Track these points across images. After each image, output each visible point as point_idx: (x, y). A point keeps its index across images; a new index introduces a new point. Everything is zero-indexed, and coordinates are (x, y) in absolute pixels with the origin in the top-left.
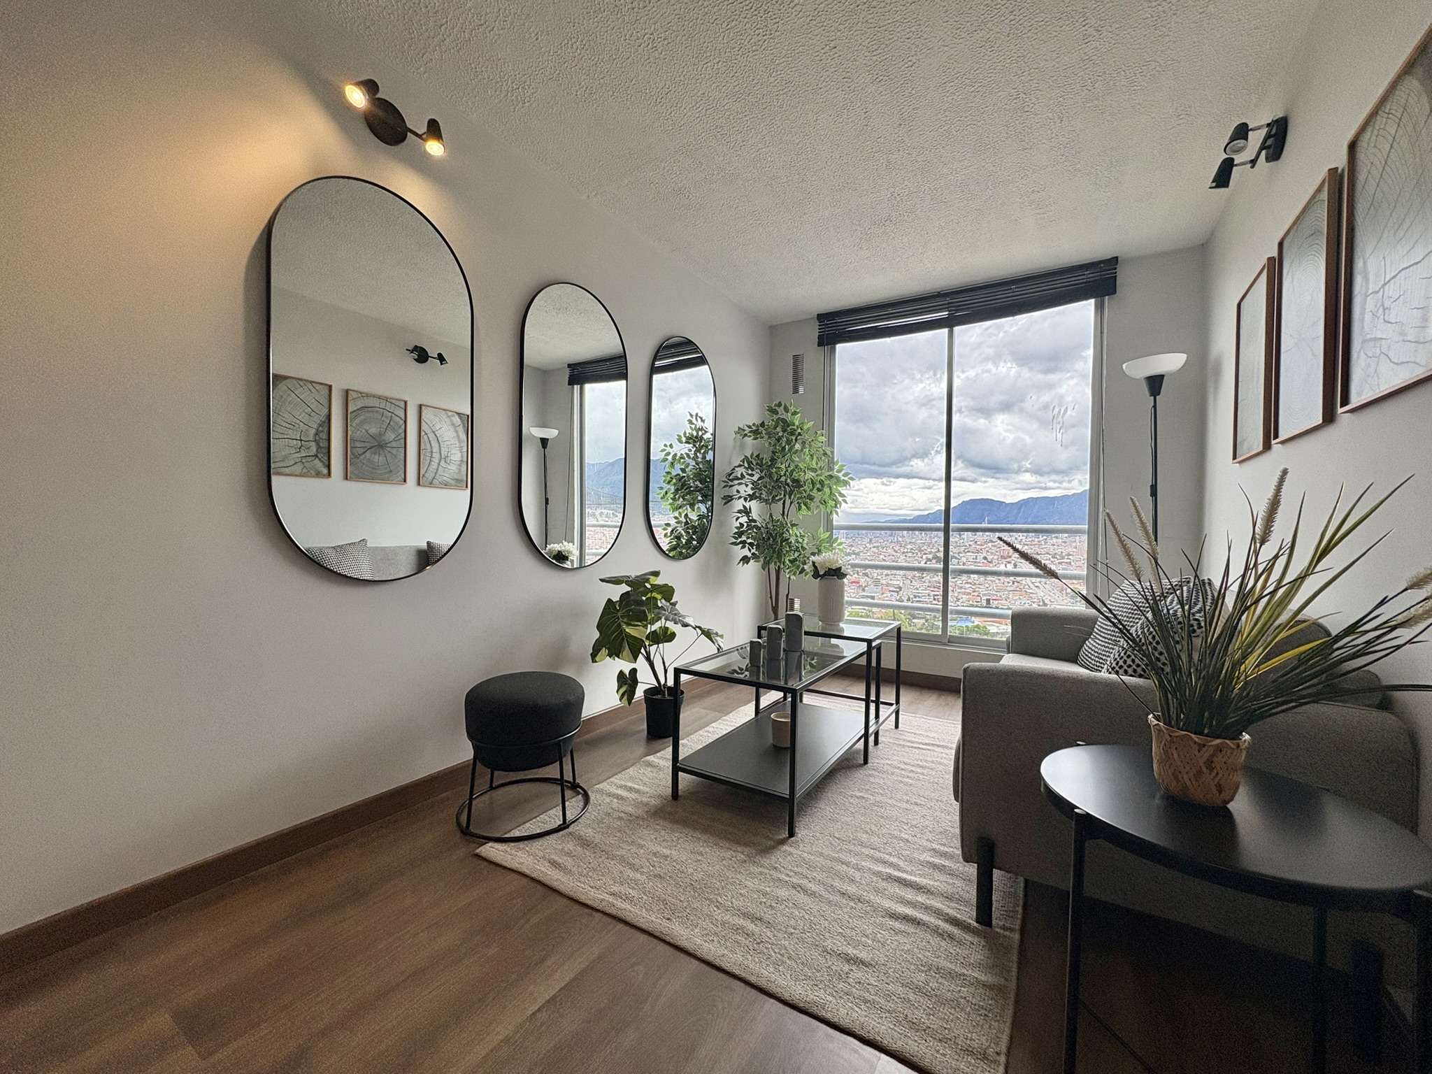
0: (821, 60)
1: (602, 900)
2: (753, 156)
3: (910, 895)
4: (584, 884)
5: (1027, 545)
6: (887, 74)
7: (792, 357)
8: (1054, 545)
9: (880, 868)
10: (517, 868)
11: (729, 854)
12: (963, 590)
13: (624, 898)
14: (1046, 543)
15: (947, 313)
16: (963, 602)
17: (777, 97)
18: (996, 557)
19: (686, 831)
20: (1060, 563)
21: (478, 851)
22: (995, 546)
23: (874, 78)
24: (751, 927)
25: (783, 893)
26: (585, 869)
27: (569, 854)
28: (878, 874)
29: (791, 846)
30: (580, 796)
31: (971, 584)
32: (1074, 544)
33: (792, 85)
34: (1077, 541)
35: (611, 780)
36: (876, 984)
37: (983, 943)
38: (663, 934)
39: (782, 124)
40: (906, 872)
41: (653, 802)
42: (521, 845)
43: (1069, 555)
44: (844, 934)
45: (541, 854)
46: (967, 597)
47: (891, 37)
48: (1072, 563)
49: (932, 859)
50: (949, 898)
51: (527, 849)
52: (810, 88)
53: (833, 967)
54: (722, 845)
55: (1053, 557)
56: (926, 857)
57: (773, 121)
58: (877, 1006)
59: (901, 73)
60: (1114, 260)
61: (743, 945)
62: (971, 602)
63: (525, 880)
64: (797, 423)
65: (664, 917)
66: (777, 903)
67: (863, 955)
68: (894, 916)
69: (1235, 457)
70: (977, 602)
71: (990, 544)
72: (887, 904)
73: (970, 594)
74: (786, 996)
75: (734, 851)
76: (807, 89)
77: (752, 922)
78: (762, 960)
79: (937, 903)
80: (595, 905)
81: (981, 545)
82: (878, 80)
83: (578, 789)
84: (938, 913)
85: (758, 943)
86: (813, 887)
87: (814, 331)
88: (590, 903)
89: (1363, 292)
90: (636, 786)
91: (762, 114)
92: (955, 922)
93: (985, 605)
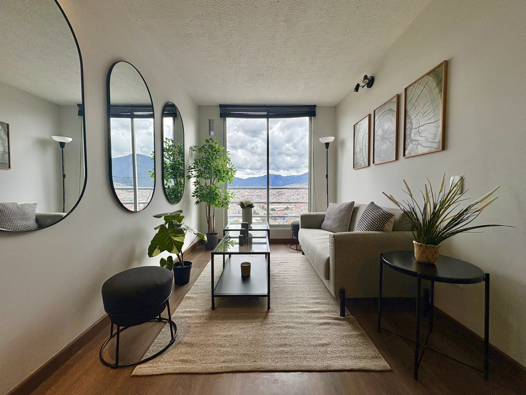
0: (272, 4)
1: (222, 367)
2: (227, 32)
3: (317, 315)
4: (206, 364)
5: (249, 193)
6: (289, 21)
7: (209, 120)
8: (257, 192)
9: (304, 310)
10: (164, 372)
11: (254, 324)
12: (231, 209)
13: (230, 361)
14: (255, 192)
15: (266, 113)
16: (231, 213)
17: (249, 11)
18: (240, 197)
19: (230, 321)
20: (259, 198)
21: (134, 373)
22: (240, 193)
23: (285, 20)
24: (286, 349)
25: (284, 331)
26: (200, 356)
27: (186, 353)
28: (304, 312)
29: (272, 313)
30: (167, 323)
31: (233, 206)
32: (262, 192)
33: (257, 9)
34: (263, 191)
35: (177, 310)
36: (336, 350)
37: (347, 322)
38: (259, 368)
39: (245, 23)
40: (310, 308)
41: (205, 314)
42: (157, 359)
43: (261, 195)
44: (314, 337)
45: (172, 360)
46: (232, 211)
47: (298, 7)
48: (262, 198)
49: (314, 301)
50: (328, 312)
51: (162, 360)
52: (263, 13)
53: (321, 350)
54: (248, 321)
55: (257, 196)
56: (311, 301)
57: (242, 20)
58: (342, 357)
59: (294, 22)
60: (315, 106)
61: (289, 358)
62: (234, 212)
63: (174, 376)
64: (217, 147)
65: (252, 361)
66: (286, 336)
67: (325, 342)
68: (321, 324)
69: (354, 168)
70: (235, 212)
71: (239, 193)
72: (316, 321)
73: (233, 210)
74: (318, 369)
75: (255, 322)
76: (261, 13)
77: (284, 347)
78: (300, 360)
79: (326, 315)
80: (221, 371)
81: (236, 193)
82: (286, 21)
83: (163, 320)
84: (330, 318)
85: (293, 354)
86: (292, 325)
87: (218, 111)
88: (217, 371)
89: (411, 127)
90: (192, 310)
91: (239, 16)
92: (336, 319)
93: (238, 213)
